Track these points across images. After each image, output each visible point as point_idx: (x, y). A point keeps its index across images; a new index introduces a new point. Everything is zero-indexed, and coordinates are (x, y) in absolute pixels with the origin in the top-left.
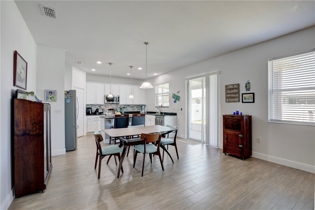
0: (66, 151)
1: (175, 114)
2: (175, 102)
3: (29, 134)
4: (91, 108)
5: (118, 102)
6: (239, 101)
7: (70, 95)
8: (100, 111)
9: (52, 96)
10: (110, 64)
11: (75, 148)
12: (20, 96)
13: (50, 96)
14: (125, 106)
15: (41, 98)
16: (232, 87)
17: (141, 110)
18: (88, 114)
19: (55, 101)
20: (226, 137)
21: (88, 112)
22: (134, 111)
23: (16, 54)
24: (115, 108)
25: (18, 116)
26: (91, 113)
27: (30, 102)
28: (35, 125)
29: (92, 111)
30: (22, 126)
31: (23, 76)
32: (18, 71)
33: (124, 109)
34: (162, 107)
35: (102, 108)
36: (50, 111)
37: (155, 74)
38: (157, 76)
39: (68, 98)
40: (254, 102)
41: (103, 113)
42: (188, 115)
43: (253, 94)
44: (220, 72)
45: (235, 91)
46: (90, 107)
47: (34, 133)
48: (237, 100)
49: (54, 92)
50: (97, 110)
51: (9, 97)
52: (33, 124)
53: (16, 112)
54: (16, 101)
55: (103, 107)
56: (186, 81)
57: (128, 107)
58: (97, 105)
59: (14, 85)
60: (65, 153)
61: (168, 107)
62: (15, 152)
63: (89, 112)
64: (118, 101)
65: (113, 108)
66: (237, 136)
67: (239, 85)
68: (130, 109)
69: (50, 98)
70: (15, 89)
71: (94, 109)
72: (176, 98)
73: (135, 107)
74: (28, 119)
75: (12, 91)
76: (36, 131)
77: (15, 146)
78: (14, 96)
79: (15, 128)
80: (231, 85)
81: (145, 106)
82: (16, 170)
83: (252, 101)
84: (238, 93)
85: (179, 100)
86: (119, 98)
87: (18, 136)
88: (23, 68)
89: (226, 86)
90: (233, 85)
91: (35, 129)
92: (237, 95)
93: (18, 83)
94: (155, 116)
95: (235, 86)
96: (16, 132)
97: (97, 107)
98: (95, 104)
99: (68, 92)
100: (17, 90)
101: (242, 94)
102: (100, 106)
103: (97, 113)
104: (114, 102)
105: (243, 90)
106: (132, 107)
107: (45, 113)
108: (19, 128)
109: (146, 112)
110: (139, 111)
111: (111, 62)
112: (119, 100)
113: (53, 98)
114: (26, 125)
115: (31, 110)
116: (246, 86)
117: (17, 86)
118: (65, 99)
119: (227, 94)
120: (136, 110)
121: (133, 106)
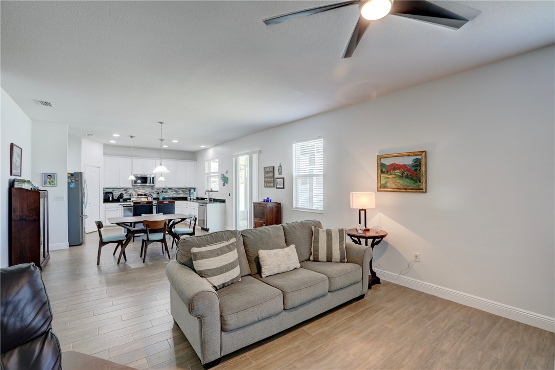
0: (70, 246)
1: (224, 201)
2: (224, 185)
3: (25, 220)
4: (112, 193)
5: (152, 185)
6: (274, 186)
7: (76, 179)
8: (125, 197)
9: (52, 180)
10: (131, 137)
11: (81, 242)
12: (17, 185)
13: (49, 180)
14: (164, 190)
15: (38, 185)
16: (268, 170)
17: (188, 195)
18: (106, 200)
19: (55, 185)
21: (107, 198)
22: (178, 196)
23: (12, 145)
24: (150, 193)
25: (16, 203)
26: (111, 200)
27: (27, 190)
28: (31, 211)
29: (113, 197)
30: (19, 212)
31: (18, 164)
32: (14, 160)
33: (164, 193)
34: (212, 191)
35: (128, 192)
36: (47, 198)
37: (203, 147)
38: (205, 150)
39: (72, 182)
40: (284, 188)
41: (130, 199)
42: (236, 202)
43: (283, 179)
44: (260, 151)
45: (271, 174)
46: (111, 191)
47: (31, 219)
48: (272, 184)
49: (54, 175)
50: (121, 196)
51: (7, 186)
52: (29, 210)
53: (13, 199)
54: (13, 190)
55: (130, 192)
56: (234, 159)
57: (169, 191)
58: (122, 188)
59: (11, 175)
60: (68, 247)
61: (218, 191)
62: (13, 235)
63: (109, 198)
64: (153, 183)
65: (146, 193)
66: (262, 225)
67: (274, 168)
68: (172, 193)
69: (49, 182)
70: (13, 178)
71: (116, 194)
72: (225, 180)
73: (180, 191)
74: (25, 206)
75: (10, 180)
76: (32, 216)
77: (13, 230)
78: (12, 184)
79: (13, 214)
80: (268, 167)
81: (194, 189)
82: (13, 251)
83: (282, 187)
84: (273, 177)
85: (227, 183)
86: (153, 178)
87: (15, 221)
88: (18, 156)
89: (265, 168)
91: (31, 215)
92: (273, 179)
93: (14, 172)
94: (198, 203)
95: (271, 169)
96: (14, 217)
97: (122, 191)
98: (118, 187)
99: (72, 175)
100: (15, 179)
101: (276, 178)
102: (126, 189)
103: (121, 200)
104: (147, 184)
105: (276, 174)
106: (175, 191)
107: (41, 200)
108: (16, 214)
109: (195, 198)
110: (186, 196)
111: (132, 135)
112: (154, 181)
113: (53, 182)
114: (22, 211)
115: (27, 198)
116: (279, 170)
117: (14, 175)
118: (69, 184)
119: (265, 177)
120: (181, 196)
121: (177, 190)
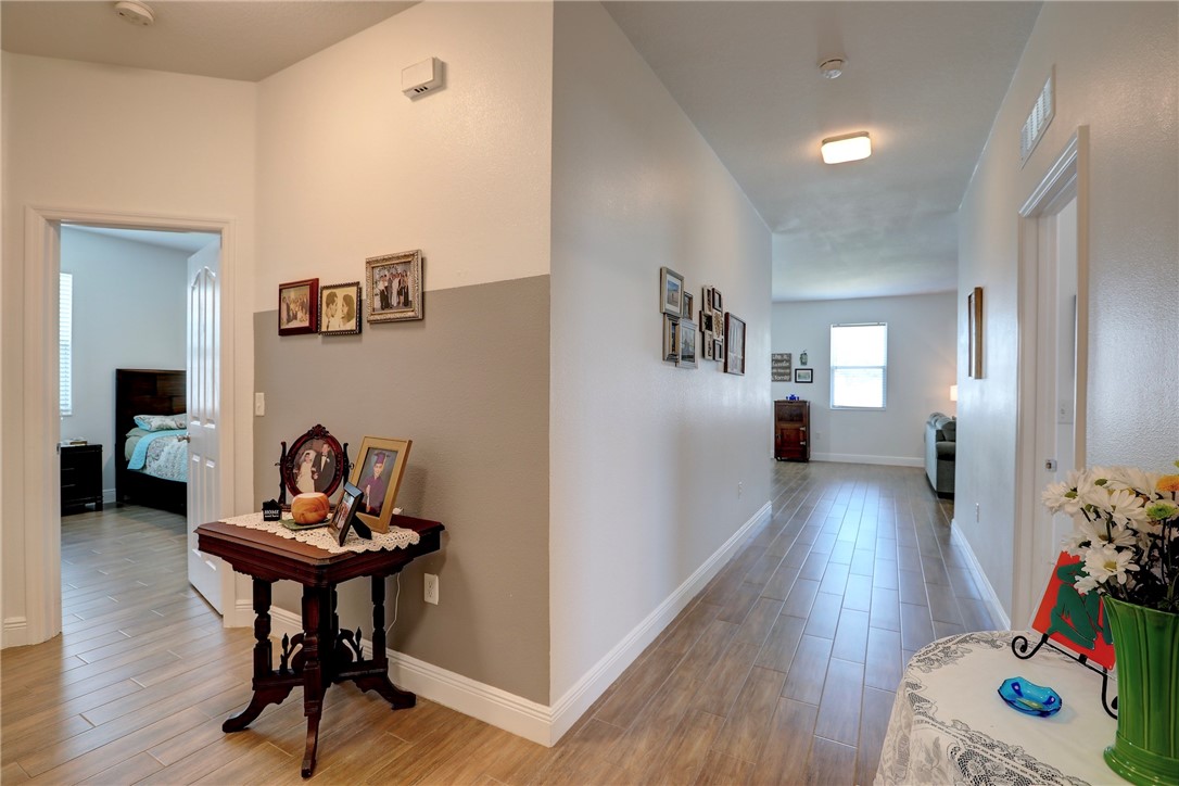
6: (790, 380)
16: (779, 357)
20: (779, 434)
40: (812, 382)
43: (811, 370)
45: (784, 364)
48: (786, 377)
66: (798, 430)
67: (790, 355)
83: (810, 381)
84: (789, 367)
89: (773, 357)
90: (782, 355)
92: (788, 371)
95: (785, 357)
101: (796, 370)
105: (796, 364)
116: (801, 358)
119: (773, 369)
